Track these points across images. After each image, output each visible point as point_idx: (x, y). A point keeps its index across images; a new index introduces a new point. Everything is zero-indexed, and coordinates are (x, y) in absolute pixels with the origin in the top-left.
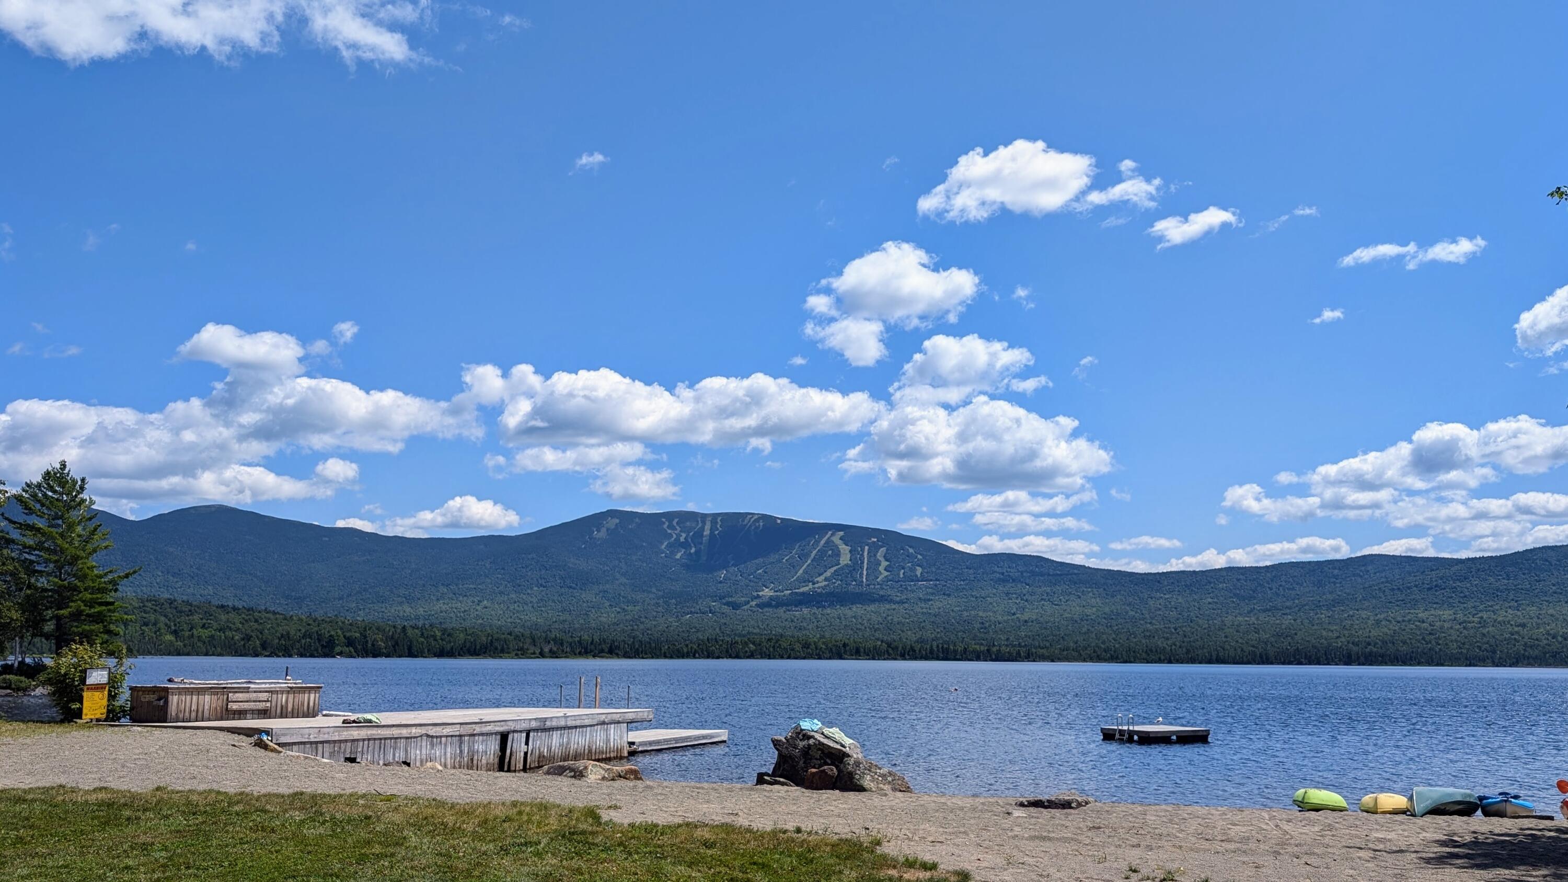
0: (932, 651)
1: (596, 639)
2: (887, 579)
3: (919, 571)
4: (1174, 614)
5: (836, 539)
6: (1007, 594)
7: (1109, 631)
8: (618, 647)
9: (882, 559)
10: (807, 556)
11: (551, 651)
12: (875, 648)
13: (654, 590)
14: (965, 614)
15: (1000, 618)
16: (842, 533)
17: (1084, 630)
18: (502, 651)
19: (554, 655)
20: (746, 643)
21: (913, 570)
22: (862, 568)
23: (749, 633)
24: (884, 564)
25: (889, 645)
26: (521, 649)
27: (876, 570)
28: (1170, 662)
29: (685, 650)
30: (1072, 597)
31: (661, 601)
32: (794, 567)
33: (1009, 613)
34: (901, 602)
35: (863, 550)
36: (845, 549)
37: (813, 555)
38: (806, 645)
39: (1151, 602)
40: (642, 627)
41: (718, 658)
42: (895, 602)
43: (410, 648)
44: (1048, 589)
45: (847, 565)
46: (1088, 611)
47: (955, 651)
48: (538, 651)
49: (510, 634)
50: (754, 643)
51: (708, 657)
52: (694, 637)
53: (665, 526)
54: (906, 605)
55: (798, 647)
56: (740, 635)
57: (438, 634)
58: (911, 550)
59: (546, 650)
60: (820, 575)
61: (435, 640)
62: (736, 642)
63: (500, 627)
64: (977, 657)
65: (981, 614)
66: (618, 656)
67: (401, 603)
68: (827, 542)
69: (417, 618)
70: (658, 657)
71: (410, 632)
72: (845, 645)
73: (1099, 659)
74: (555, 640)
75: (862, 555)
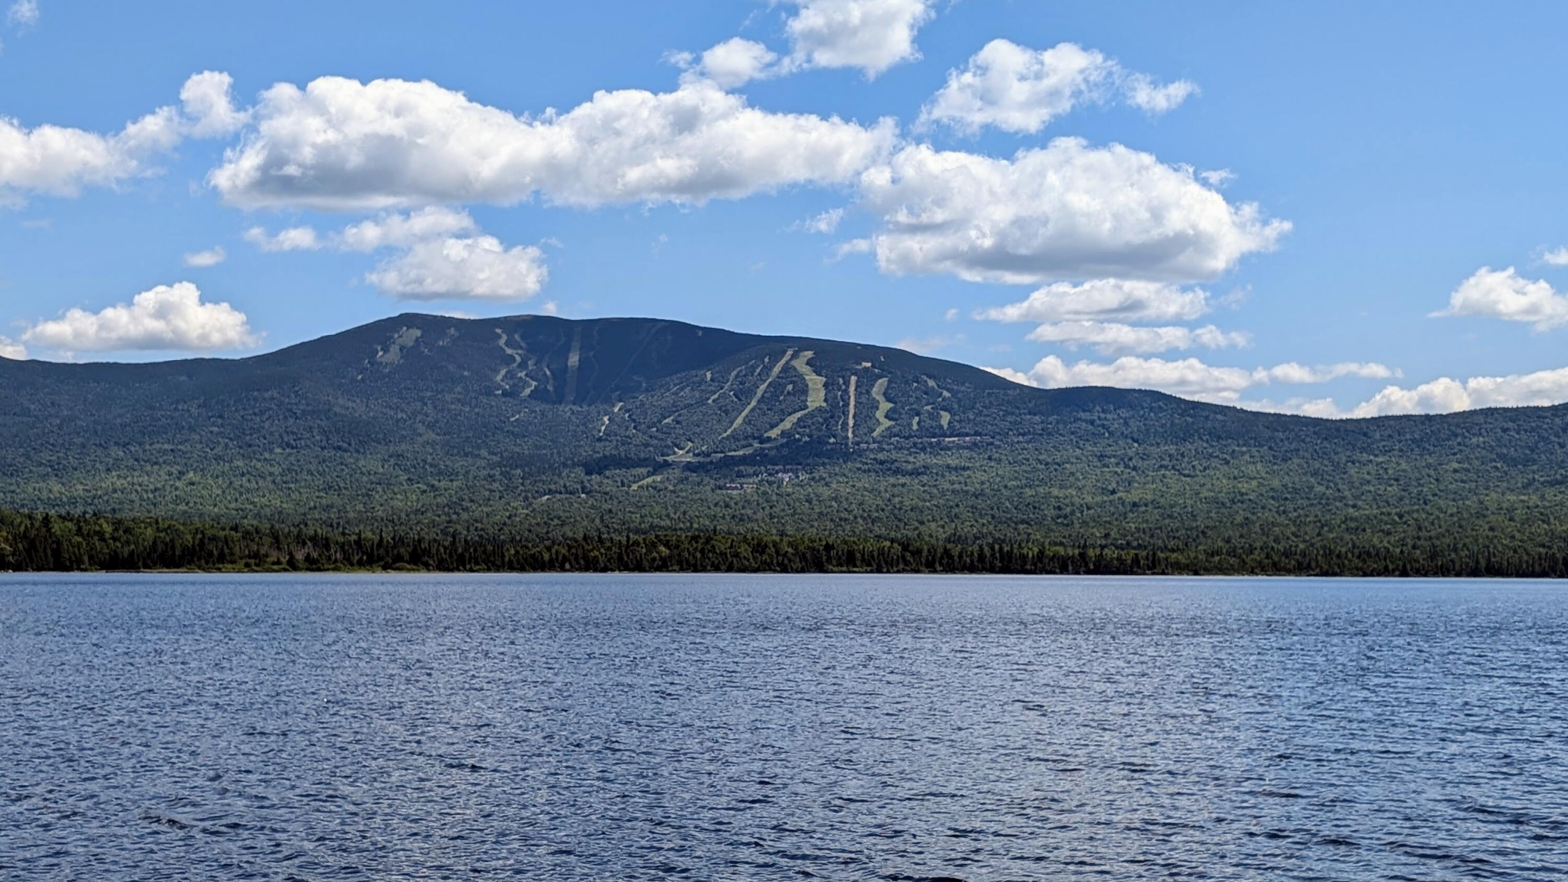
0: (981, 556)
1: (388, 538)
2: (889, 431)
3: (945, 418)
4: (1394, 489)
5: (800, 365)
6: (1101, 457)
7: (1282, 519)
8: (427, 552)
9: (880, 398)
10: (750, 393)
11: (308, 558)
12: (881, 551)
13: (484, 453)
14: (1029, 492)
15: (1089, 499)
16: (809, 354)
17: (1239, 519)
18: (222, 559)
19: (313, 565)
20: (654, 545)
21: (934, 416)
22: (845, 413)
23: (652, 527)
24: (885, 406)
25: (905, 547)
26: (256, 555)
27: (871, 417)
28: (1404, 573)
29: (546, 556)
30: (1215, 463)
31: (497, 472)
32: (727, 412)
33: (1104, 491)
34: (915, 473)
35: (847, 383)
36: (815, 381)
37: (759, 393)
38: (760, 547)
39: (1353, 471)
40: (465, 516)
41: (604, 570)
42: (905, 473)
43: (57, 553)
44: (1172, 449)
45: (819, 409)
46: (1244, 487)
47: (1024, 558)
48: (285, 559)
49: (235, 528)
50: (667, 545)
51: (586, 569)
52: (557, 534)
53: (502, 342)
54: (925, 478)
55: (745, 550)
56: (637, 531)
57: (108, 529)
58: (931, 383)
59: (300, 556)
60: (773, 427)
61: (103, 539)
62: (636, 543)
63: (217, 519)
64: (1063, 566)
65: (1055, 492)
66: (427, 567)
67: (44, 477)
68: (786, 369)
69: (73, 502)
70: (498, 569)
71: (57, 528)
72: (828, 547)
73: (1277, 569)
74: (314, 539)
75: (846, 391)
